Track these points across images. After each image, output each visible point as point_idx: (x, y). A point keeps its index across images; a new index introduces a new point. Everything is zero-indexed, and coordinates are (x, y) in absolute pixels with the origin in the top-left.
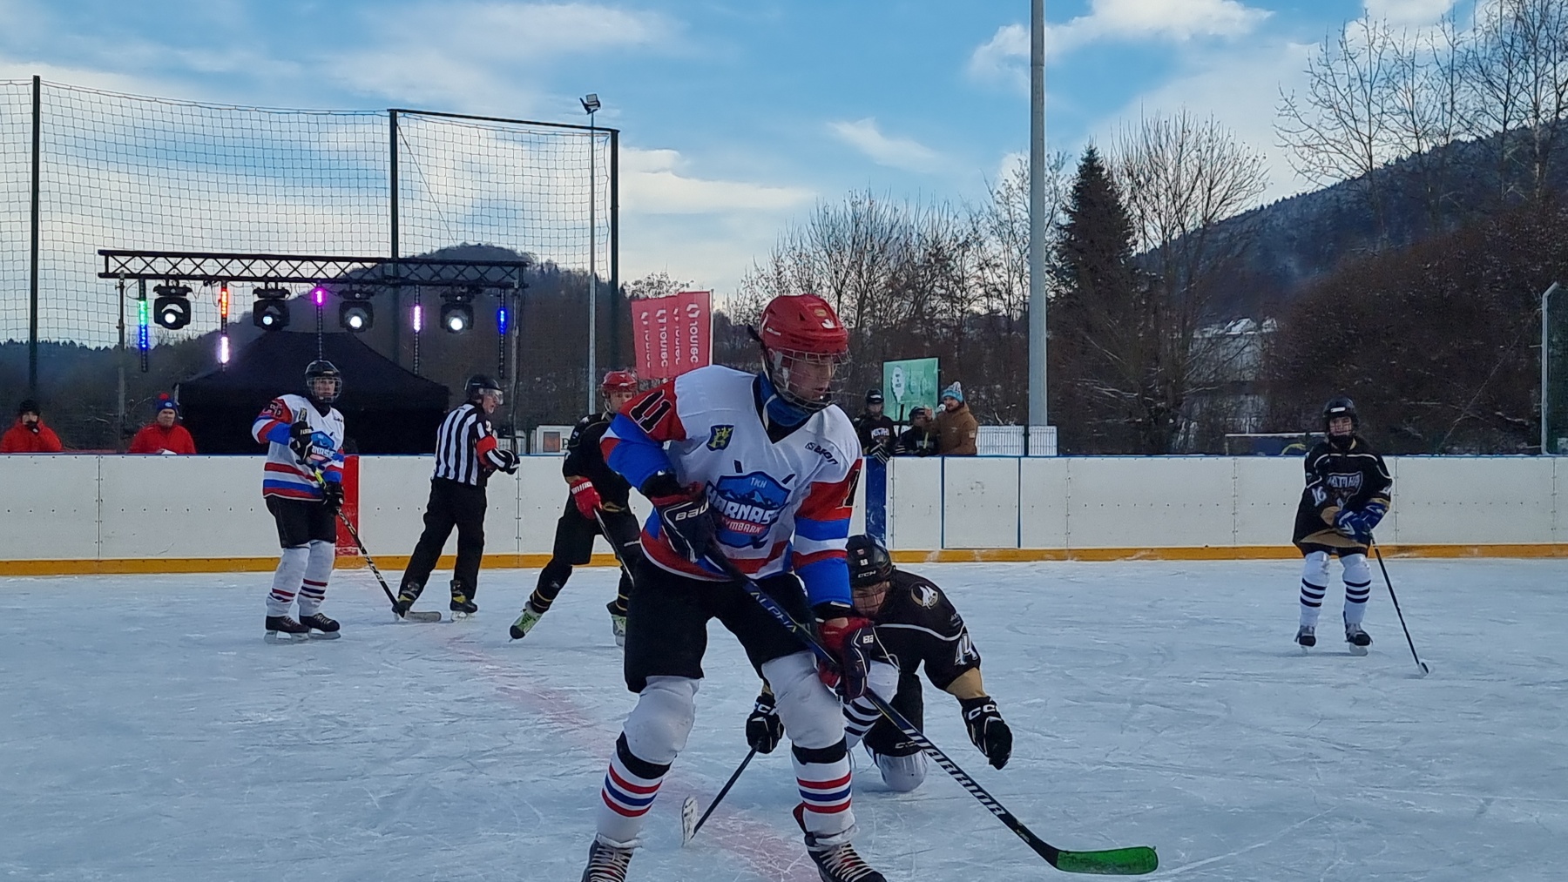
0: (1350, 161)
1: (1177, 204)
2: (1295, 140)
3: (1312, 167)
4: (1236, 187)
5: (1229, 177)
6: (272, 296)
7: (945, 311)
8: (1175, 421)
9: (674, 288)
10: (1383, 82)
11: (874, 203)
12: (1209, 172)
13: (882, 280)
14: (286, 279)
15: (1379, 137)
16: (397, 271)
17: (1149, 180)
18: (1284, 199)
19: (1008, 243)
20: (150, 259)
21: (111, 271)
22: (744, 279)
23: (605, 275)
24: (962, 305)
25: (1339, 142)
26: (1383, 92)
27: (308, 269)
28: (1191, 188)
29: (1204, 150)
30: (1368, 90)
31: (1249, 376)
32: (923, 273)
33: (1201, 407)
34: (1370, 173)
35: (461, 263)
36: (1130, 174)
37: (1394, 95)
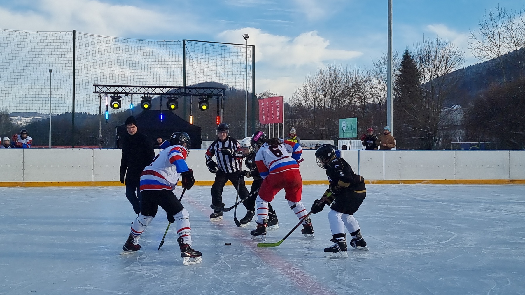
0: (493, 53)
1: (435, 67)
2: (475, 46)
3: (480, 55)
4: (455, 61)
5: (453, 59)
6: (146, 99)
7: (359, 102)
8: (435, 138)
9: (272, 95)
10: (504, 27)
11: (336, 68)
12: (446, 57)
13: (339, 92)
14: (151, 94)
15: (503, 45)
16: (185, 91)
17: (426, 60)
18: (471, 65)
19: (380, 80)
20: (109, 87)
21: (97, 91)
22: (295, 93)
23: (251, 92)
24: (364, 101)
25: (490, 47)
26: (504, 31)
27: (157, 91)
28: (440, 62)
29: (444, 50)
30: (499, 31)
31: (459, 123)
32: (352, 90)
33: (443, 133)
34: (499, 57)
35: (205, 88)
36: (420, 58)
37: (508, 32)
